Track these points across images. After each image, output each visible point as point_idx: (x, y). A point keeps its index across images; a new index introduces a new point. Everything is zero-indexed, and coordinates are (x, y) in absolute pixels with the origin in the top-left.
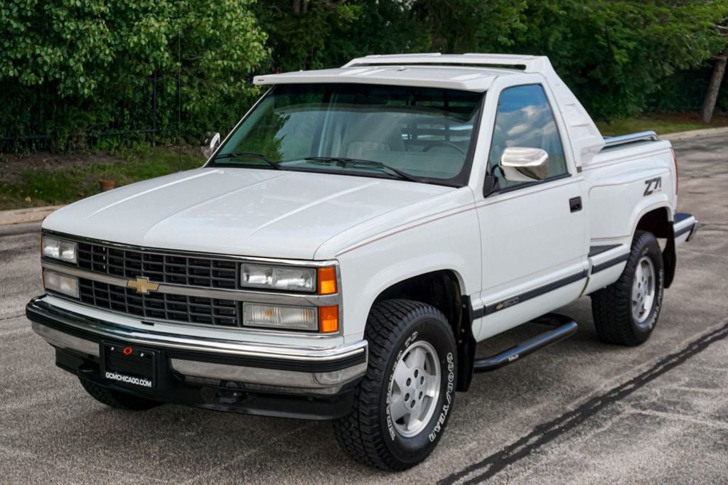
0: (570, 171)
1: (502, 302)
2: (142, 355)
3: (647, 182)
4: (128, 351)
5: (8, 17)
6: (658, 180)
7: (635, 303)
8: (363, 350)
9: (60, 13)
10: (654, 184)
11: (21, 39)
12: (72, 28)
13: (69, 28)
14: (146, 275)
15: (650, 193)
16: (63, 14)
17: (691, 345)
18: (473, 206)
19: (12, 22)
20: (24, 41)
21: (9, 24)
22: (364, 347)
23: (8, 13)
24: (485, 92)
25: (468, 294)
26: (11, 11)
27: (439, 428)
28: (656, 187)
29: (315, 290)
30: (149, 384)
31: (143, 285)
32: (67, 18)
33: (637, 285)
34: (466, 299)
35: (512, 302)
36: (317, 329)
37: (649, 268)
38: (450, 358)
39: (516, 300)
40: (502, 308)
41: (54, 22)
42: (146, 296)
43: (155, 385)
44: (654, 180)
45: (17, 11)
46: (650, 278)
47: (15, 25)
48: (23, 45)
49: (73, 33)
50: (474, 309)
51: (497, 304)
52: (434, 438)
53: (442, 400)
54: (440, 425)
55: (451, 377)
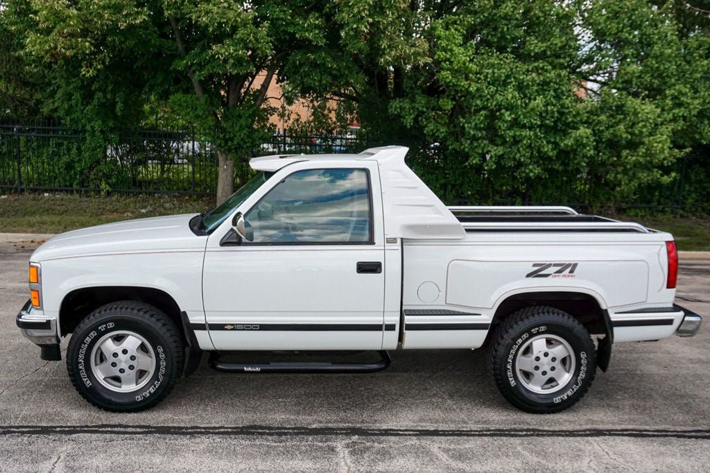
1: (233, 325)
6: (568, 266)
18: (203, 250)
27: (148, 394)
35: (248, 327)
38: (160, 350)
39: (255, 327)
40: (233, 330)
51: (226, 325)
52: (140, 400)
53: (155, 377)
54: (150, 392)
55: (163, 363)
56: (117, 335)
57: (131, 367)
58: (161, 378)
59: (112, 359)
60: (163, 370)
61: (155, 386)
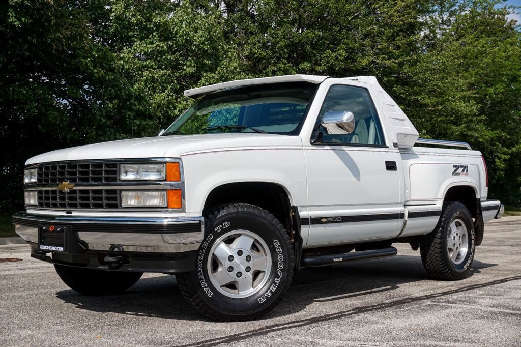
0: (387, 145)
1: (326, 218)
2: (59, 230)
3: (454, 166)
4: (52, 228)
5: (100, 116)
6: (465, 168)
7: (451, 250)
8: (198, 222)
9: (131, 113)
10: (461, 170)
11: (108, 129)
12: (138, 123)
13: (136, 123)
14: (68, 179)
15: (459, 174)
16: (132, 114)
17: (494, 281)
18: (301, 147)
19: (102, 119)
20: (110, 130)
21: (101, 120)
22: (200, 221)
23: (100, 113)
24: (320, 84)
25: (296, 206)
26: (102, 112)
27: (270, 294)
28: (463, 171)
29: (165, 178)
30: (62, 249)
31: (66, 186)
32: (135, 117)
33: (453, 237)
34: (295, 209)
35: (335, 219)
36: (166, 205)
37: (463, 228)
38: (277, 244)
39: (339, 219)
40: (326, 222)
41: (127, 119)
42: (68, 193)
43: (65, 250)
44: (462, 167)
45: (105, 112)
46: (464, 235)
47: (104, 120)
48: (109, 133)
49: (139, 126)
50: (301, 217)
51: (323, 218)
52: (263, 301)
53: (274, 274)
54: (271, 291)
55: (280, 258)
56: (229, 237)
57: (248, 269)
58: (280, 274)
59: (228, 264)
60: (281, 265)
61: (275, 284)
